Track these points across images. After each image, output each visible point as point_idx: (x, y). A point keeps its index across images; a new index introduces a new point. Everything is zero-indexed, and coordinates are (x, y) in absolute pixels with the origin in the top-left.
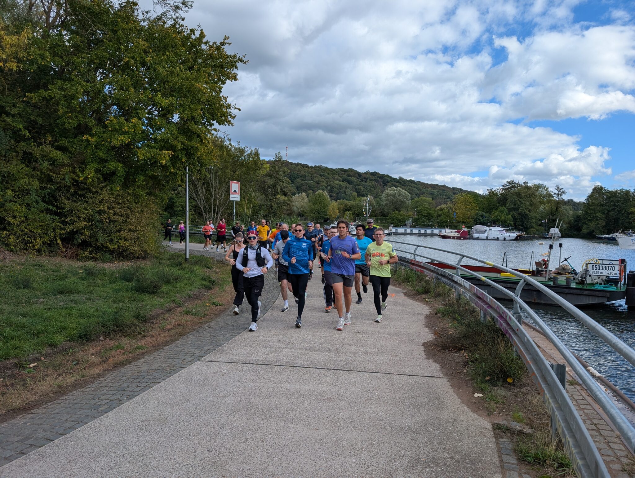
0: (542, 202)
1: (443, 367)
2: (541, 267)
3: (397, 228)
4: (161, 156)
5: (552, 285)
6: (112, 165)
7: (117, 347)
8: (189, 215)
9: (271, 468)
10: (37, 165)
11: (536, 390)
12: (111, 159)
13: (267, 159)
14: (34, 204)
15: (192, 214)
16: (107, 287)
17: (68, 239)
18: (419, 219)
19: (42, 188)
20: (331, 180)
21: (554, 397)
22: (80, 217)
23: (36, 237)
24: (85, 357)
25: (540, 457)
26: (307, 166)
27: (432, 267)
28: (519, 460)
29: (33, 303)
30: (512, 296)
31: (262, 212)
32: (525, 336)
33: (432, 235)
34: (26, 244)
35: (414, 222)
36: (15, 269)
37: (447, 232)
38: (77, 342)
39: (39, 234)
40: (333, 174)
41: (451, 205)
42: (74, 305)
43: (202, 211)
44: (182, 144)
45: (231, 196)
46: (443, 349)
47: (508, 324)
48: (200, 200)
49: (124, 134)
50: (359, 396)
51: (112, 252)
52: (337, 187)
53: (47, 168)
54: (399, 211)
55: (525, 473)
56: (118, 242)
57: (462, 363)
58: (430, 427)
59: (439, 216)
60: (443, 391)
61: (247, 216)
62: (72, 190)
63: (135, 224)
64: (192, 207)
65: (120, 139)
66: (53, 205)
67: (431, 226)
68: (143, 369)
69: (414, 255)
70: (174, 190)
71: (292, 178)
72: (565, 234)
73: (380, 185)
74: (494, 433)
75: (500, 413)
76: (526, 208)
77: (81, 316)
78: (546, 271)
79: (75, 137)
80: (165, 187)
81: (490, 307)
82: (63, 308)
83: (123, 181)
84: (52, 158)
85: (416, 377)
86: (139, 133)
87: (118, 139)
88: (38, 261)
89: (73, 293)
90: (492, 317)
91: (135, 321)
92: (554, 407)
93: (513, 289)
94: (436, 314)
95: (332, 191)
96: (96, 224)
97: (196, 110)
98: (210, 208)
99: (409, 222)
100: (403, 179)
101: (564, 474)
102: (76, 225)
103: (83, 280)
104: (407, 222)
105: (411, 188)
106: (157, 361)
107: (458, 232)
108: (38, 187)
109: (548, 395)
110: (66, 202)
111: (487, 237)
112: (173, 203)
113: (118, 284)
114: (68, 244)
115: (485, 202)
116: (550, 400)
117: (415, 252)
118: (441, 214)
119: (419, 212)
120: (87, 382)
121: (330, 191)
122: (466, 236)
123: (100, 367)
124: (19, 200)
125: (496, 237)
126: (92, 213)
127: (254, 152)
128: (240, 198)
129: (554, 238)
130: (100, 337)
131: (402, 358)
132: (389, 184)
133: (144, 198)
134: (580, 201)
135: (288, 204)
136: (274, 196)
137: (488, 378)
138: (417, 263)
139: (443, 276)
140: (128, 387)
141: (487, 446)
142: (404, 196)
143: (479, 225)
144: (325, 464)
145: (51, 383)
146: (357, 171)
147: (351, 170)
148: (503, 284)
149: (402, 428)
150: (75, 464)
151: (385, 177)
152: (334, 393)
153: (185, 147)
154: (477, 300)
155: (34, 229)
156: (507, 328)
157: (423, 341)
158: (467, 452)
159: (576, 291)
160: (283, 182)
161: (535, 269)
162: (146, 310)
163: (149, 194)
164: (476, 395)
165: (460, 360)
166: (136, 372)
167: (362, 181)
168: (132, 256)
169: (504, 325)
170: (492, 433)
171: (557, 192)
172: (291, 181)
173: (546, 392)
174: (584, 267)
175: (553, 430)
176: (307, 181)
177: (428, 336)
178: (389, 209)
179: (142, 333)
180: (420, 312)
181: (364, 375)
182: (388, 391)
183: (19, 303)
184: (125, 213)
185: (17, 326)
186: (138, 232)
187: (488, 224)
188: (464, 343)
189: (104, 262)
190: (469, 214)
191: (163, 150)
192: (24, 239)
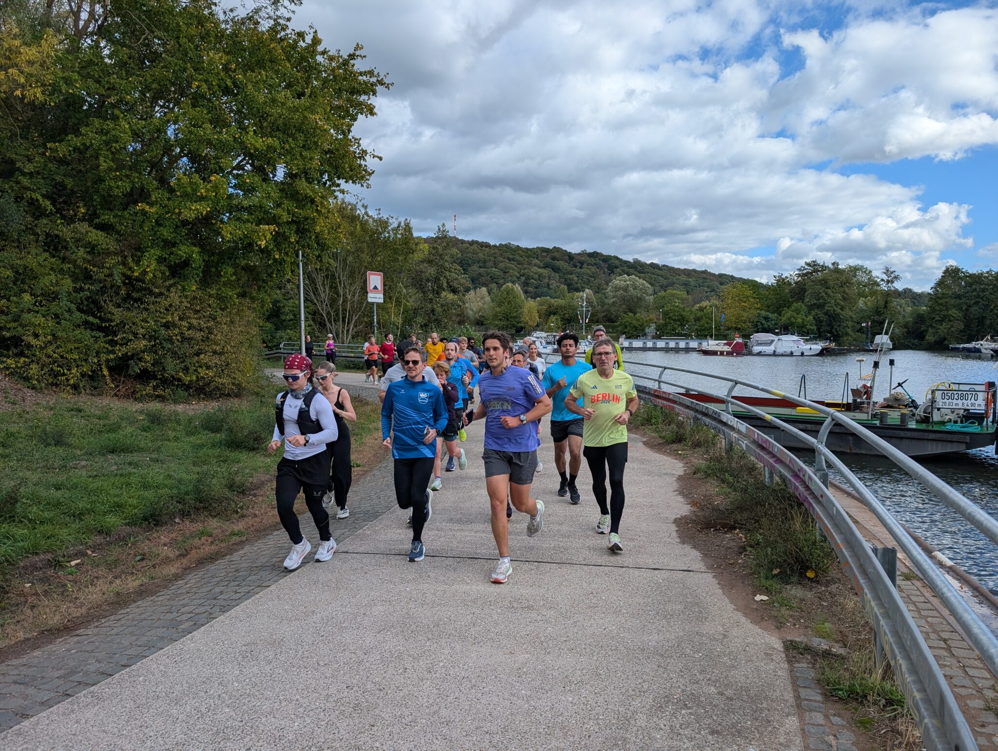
0: (862, 295)
1: (705, 556)
2: (861, 397)
3: (631, 341)
4: (258, 235)
5: (878, 425)
6: (184, 250)
7: (202, 533)
8: (305, 326)
9: (444, 712)
10: (68, 254)
11: (852, 589)
12: (181, 241)
13: (424, 235)
14: (67, 315)
15: (310, 326)
16: (184, 442)
17: (119, 368)
18: (666, 325)
19: (77, 290)
20: (525, 266)
21: (877, 598)
22: (137, 334)
23: (70, 366)
24: (154, 549)
25: (858, 691)
26: (487, 245)
27: (688, 401)
28: (824, 695)
29: (71, 468)
30: (813, 443)
31: (419, 320)
32: (834, 505)
33: (687, 350)
34: (56, 376)
35: (657, 330)
36: (40, 416)
37: (711, 344)
38: (140, 526)
39: (75, 360)
40: (528, 257)
41: (717, 302)
42: (133, 470)
43: (324, 320)
44: (288, 214)
45: (370, 295)
46: (706, 528)
47: (807, 488)
48: (322, 302)
49: (200, 201)
50: (576, 602)
51: (187, 387)
52: (536, 276)
53: (84, 259)
54: (635, 314)
55: (835, 715)
56: (196, 371)
57: (736, 549)
58: (687, 647)
59: (697, 319)
60: (707, 593)
61: (395, 325)
62: (123, 292)
63: (222, 342)
64: (309, 313)
65: (193, 208)
66: (95, 317)
67: (685, 335)
68: (242, 566)
69: (659, 382)
70: (280, 289)
71: (464, 265)
72: (898, 345)
73: (604, 273)
74: (786, 656)
75: (795, 625)
76: (837, 304)
77: (146, 486)
78: (868, 403)
79: (125, 209)
80: (267, 283)
81: (779, 461)
82: (116, 475)
83: (201, 275)
84: (90, 243)
85: (664, 571)
86: (222, 198)
87: (191, 209)
88: (75, 403)
89: (131, 452)
90: (782, 477)
91: (227, 493)
92: (878, 614)
93: (815, 433)
94: (694, 473)
95: (528, 284)
96: (161, 343)
97: (311, 159)
98: (337, 315)
99: (651, 330)
100: (639, 261)
101: (895, 716)
102: (131, 345)
103: (145, 431)
104: (647, 330)
105: (653, 276)
106: (265, 553)
107: (729, 344)
108: (71, 288)
109: (869, 596)
110: (115, 310)
111: (774, 351)
112: (279, 308)
113: (200, 436)
114: (120, 375)
115: (770, 297)
116: (873, 603)
117: (660, 377)
118: (702, 317)
119: (666, 314)
120: (159, 586)
121: (525, 285)
122: (741, 350)
123: (178, 565)
124: (42, 308)
125: (788, 350)
126: (155, 327)
127: (402, 224)
128: (384, 298)
129: (881, 351)
130: (175, 518)
131: (641, 543)
132: (619, 270)
133: (234, 302)
134: (923, 290)
135: (459, 306)
136: (437, 293)
137: (776, 572)
138: (664, 396)
139: (705, 415)
140: (221, 593)
141: (775, 675)
142: (641, 289)
143: (761, 332)
144: (526, 706)
145: (104, 590)
146: (566, 251)
147: (557, 249)
148: (801, 426)
149: (643, 650)
150: (146, 710)
151: (611, 259)
152: (538, 598)
153: (295, 219)
154: (758, 451)
155: (67, 353)
156: (806, 494)
157: (674, 517)
158: (744, 684)
159: (915, 434)
160: (450, 272)
161: (850, 401)
162: (244, 476)
163: (243, 295)
164: (758, 598)
165: (732, 544)
166: (233, 570)
167: (576, 266)
168: (218, 393)
169: (801, 489)
170: (784, 655)
171: (885, 277)
172: (464, 270)
173: (866, 590)
174: (930, 396)
175: (878, 649)
176: (488, 268)
177: (682, 508)
178: (618, 310)
179: (239, 510)
180: (669, 471)
181: (583, 570)
182: (620, 593)
183: (48, 468)
184: (205, 325)
185: (49, 504)
186: (226, 355)
187: (777, 331)
188: (739, 517)
189: (176, 402)
190: (745, 315)
191: (261, 224)
192: (52, 369)
